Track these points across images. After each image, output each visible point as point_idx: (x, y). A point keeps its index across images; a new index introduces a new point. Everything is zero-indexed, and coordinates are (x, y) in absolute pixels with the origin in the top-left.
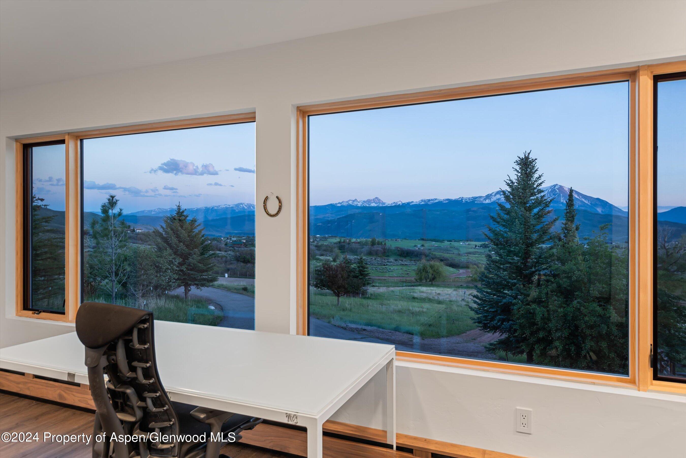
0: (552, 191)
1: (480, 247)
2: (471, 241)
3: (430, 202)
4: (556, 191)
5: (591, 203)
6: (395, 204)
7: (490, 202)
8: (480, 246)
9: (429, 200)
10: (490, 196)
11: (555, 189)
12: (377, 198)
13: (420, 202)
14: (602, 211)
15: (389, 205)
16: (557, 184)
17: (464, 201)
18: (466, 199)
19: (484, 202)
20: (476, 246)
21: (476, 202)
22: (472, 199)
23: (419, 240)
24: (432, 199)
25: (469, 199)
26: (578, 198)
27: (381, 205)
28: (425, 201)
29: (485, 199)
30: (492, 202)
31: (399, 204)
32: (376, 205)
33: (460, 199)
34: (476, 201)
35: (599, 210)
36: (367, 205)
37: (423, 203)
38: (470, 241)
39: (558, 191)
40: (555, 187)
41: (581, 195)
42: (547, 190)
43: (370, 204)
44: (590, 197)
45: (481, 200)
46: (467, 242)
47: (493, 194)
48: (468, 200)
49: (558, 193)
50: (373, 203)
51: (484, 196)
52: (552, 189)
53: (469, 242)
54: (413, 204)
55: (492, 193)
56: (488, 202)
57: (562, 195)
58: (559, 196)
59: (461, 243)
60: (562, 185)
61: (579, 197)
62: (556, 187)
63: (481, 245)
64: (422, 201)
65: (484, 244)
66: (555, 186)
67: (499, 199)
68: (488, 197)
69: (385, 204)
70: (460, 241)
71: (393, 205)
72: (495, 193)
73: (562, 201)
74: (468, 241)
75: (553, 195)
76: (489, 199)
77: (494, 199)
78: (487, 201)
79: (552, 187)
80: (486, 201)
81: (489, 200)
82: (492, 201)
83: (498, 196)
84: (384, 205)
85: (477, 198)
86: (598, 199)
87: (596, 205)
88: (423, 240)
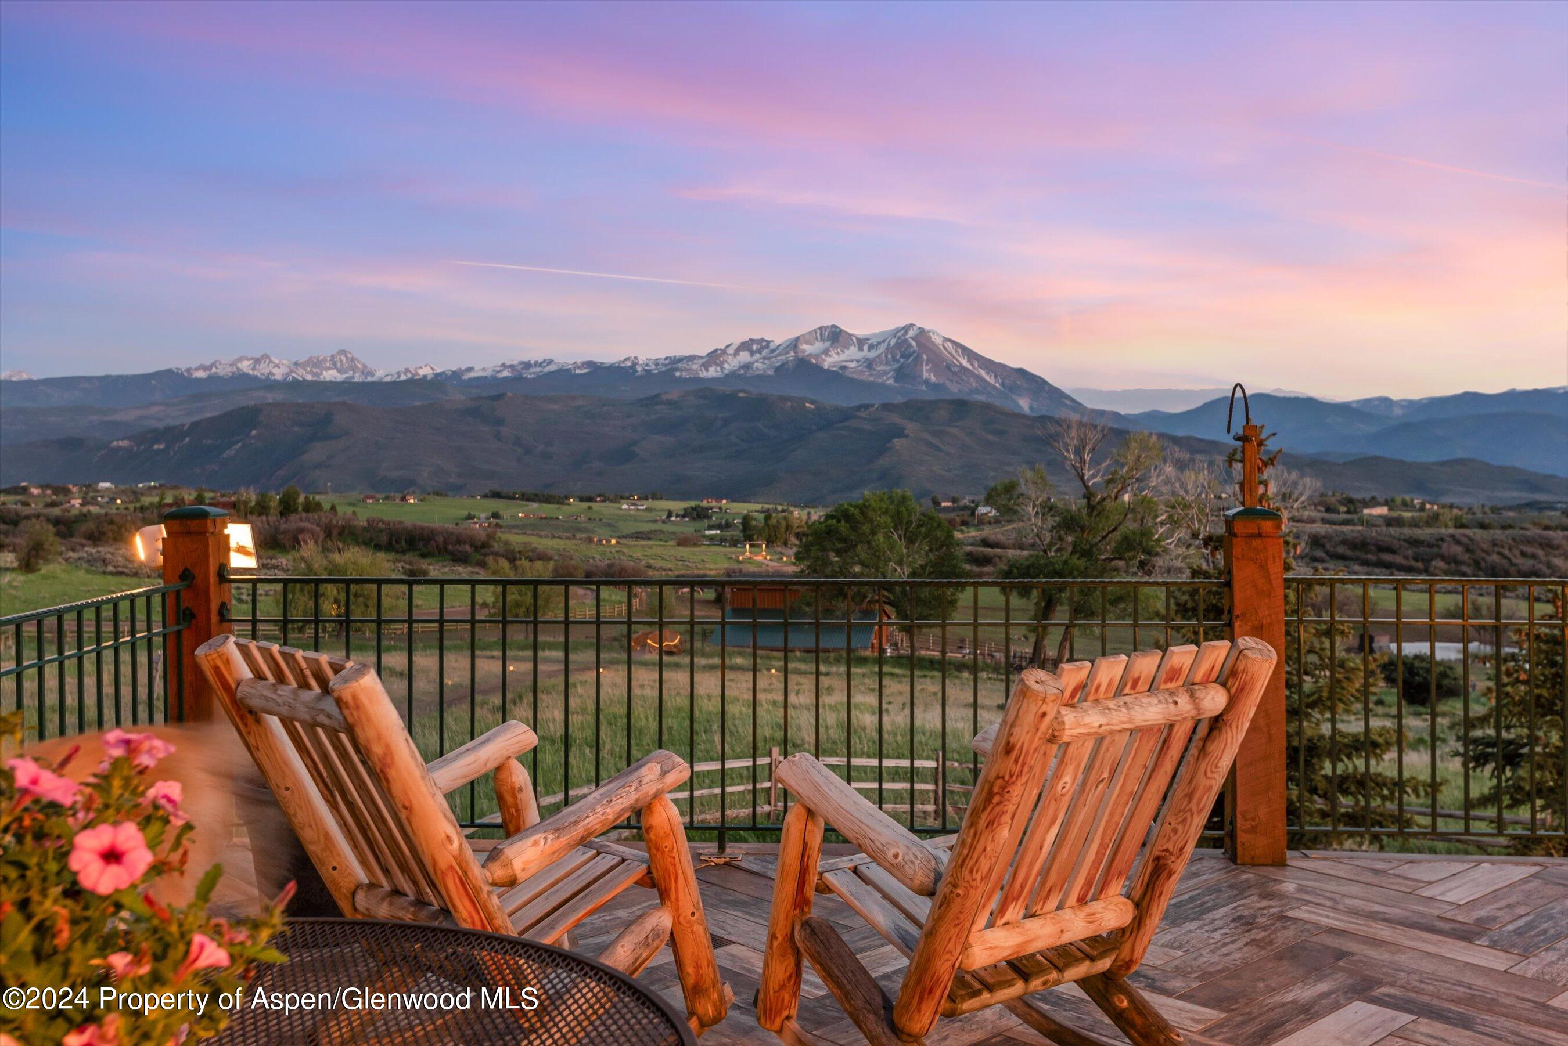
0: (898, 345)
1: (684, 516)
2: (657, 499)
3: (532, 370)
4: (910, 346)
5: (1003, 385)
6: (409, 375)
7: (719, 374)
8: (682, 513)
9: (527, 365)
10: (720, 356)
11: (906, 340)
12: (343, 352)
13: (498, 369)
14: (1031, 408)
15: (388, 379)
16: (912, 325)
17: (639, 369)
18: (647, 365)
19: (703, 374)
20: (670, 515)
21: (678, 374)
22: (666, 365)
23: (485, 496)
24: (536, 363)
25: (657, 365)
26: (969, 367)
27: (358, 378)
28: (512, 366)
29: (706, 366)
30: (726, 375)
31: (425, 376)
32: (340, 377)
33: (628, 364)
34: (677, 370)
35: (1024, 404)
36: (309, 378)
37: (506, 373)
38: (653, 499)
39: (914, 343)
40: (906, 333)
41: (977, 360)
42: (884, 341)
43: (317, 375)
44: (1000, 364)
45: (694, 367)
46: (644, 502)
47: (731, 351)
48: (653, 367)
49: (914, 352)
50: (329, 369)
51: (704, 354)
52: (899, 338)
53: (649, 503)
54: (472, 375)
55: (727, 346)
56: (715, 375)
57: (925, 357)
58: (918, 358)
59: (625, 507)
60: (926, 326)
61: (972, 365)
62: (911, 333)
63: (685, 510)
64: (503, 365)
65: (693, 509)
66: (906, 329)
67: (747, 366)
68: (715, 357)
69: (373, 375)
70: (622, 498)
71: (403, 378)
72: (734, 347)
73: (925, 375)
74: (646, 499)
75: (902, 356)
76: (717, 365)
77: (732, 364)
78: (713, 372)
79: (899, 334)
80: (707, 370)
81: (718, 369)
82: (726, 372)
83: (744, 357)
84: (369, 379)
85: (680, 360)
86: (1021, 372)
87: (1013, 389)
88: (497, 495)
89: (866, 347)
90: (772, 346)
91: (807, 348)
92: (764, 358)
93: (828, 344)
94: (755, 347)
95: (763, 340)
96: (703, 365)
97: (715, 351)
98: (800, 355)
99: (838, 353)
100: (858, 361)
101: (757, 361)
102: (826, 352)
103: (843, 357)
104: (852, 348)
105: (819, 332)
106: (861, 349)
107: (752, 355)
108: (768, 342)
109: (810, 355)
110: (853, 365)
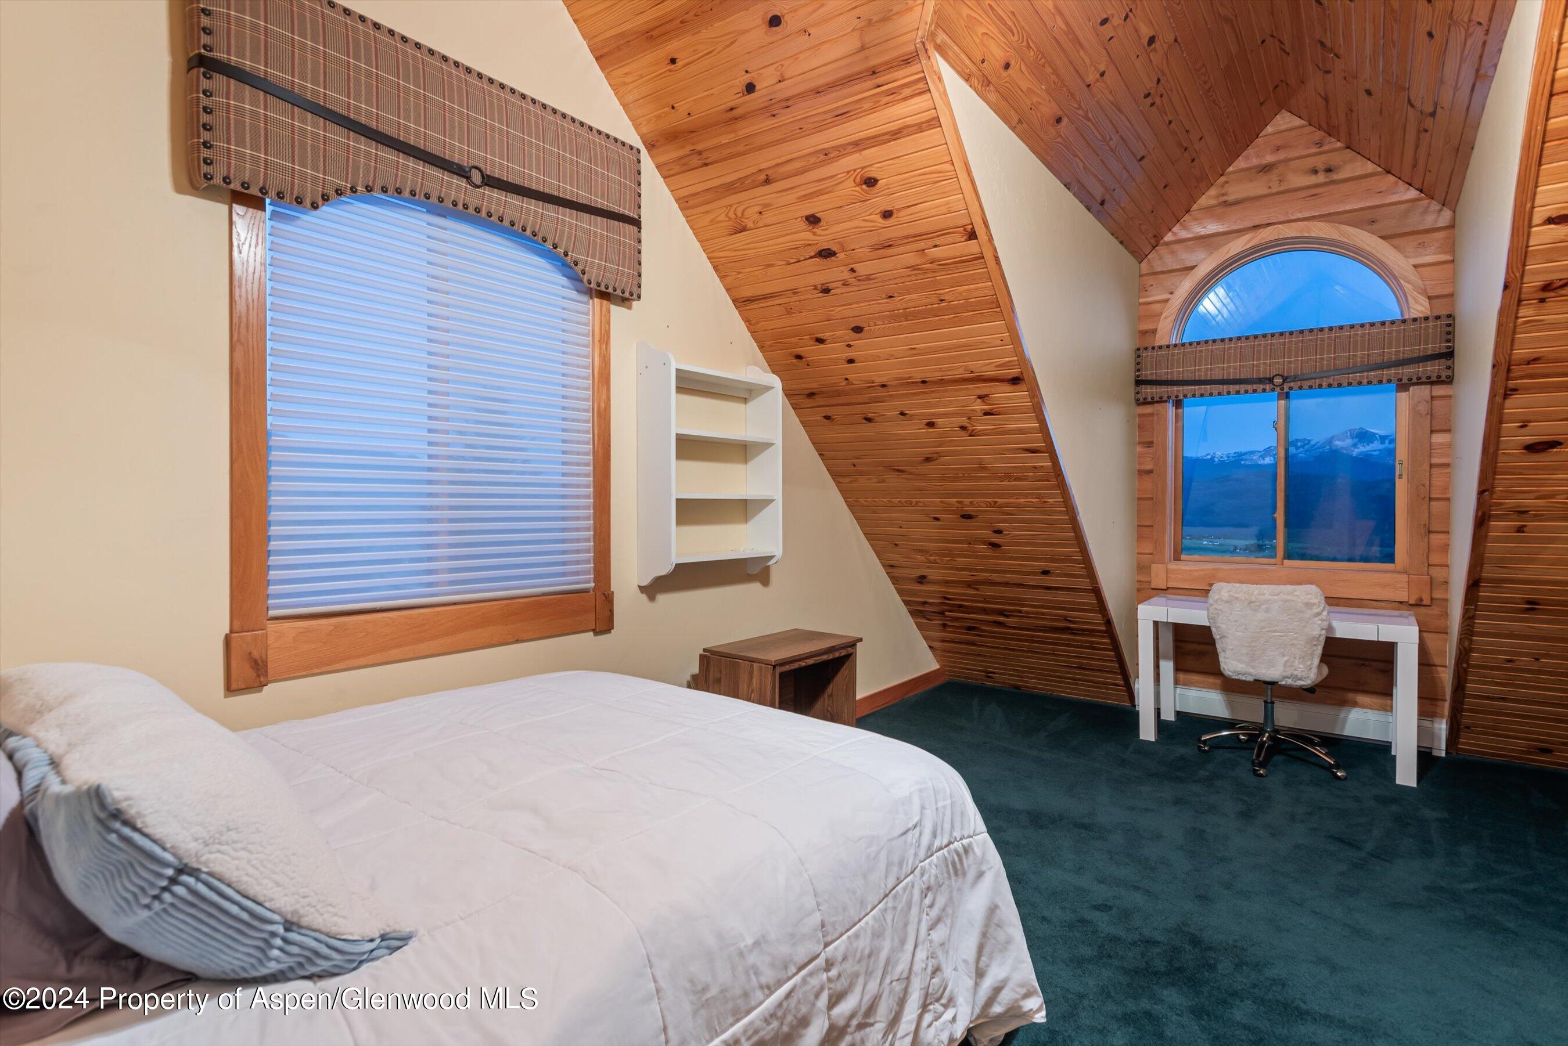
89: (1387, 441)
90: (1312, 443)
91: (1339, 443)
92: (1306, 451)
93: (1356, 440)
94: (1299, 444)
95: (1305, 439)
96: (1261, 456)
97: (1270, 447)
98: (1334, 448)
99: (1364, 446)
100: (1379, 450)
101: (1301, 453)
102: (1355, 445)
103: (1368, 448)
104: (1376, 442)
105: (1349, 433)
106: (1383, 443)
107: (1297, 449)
108: (1309, 441)
109: (1342, 448)
110: (1375, 453)
